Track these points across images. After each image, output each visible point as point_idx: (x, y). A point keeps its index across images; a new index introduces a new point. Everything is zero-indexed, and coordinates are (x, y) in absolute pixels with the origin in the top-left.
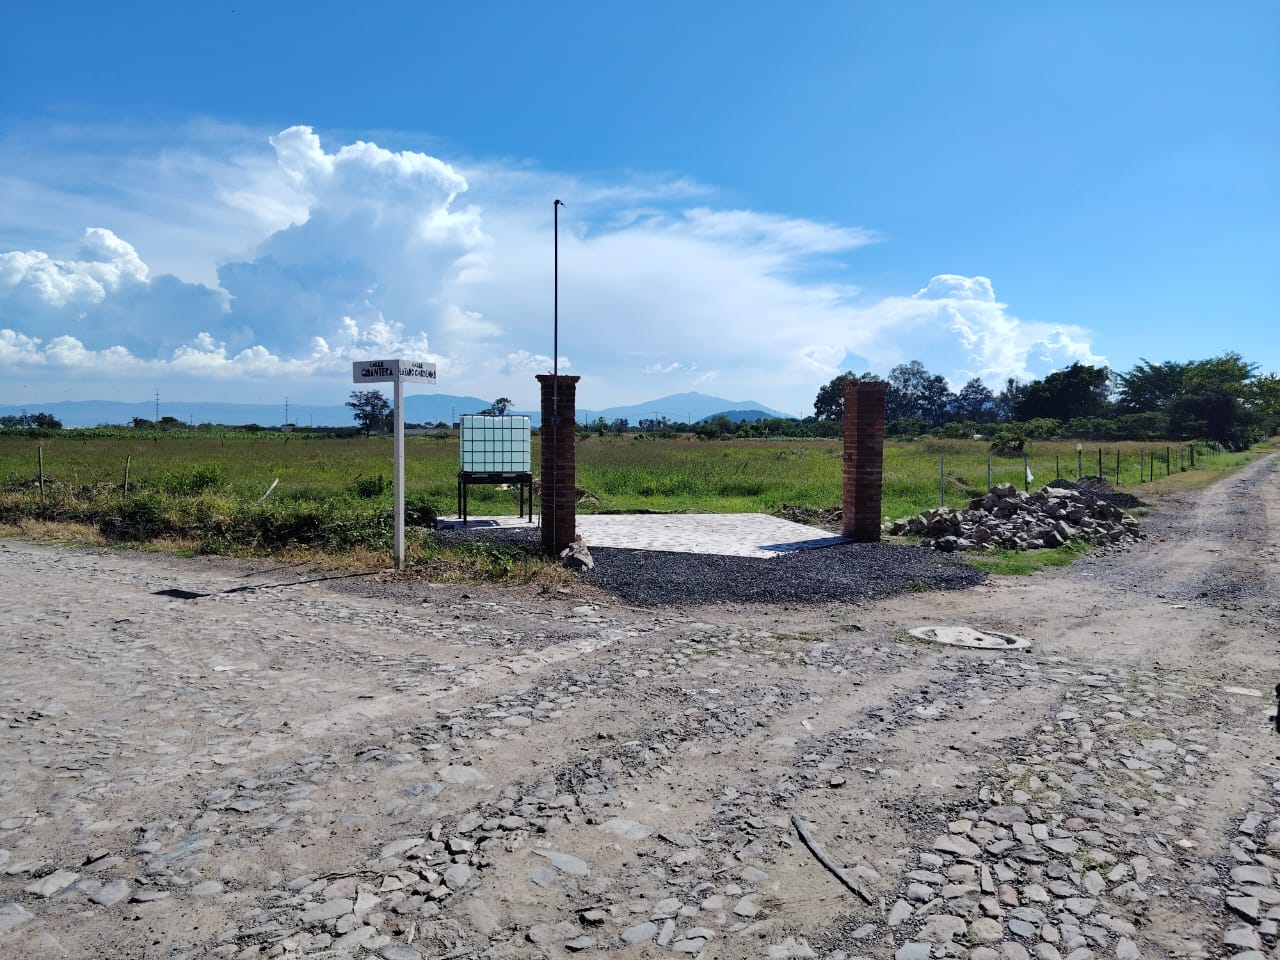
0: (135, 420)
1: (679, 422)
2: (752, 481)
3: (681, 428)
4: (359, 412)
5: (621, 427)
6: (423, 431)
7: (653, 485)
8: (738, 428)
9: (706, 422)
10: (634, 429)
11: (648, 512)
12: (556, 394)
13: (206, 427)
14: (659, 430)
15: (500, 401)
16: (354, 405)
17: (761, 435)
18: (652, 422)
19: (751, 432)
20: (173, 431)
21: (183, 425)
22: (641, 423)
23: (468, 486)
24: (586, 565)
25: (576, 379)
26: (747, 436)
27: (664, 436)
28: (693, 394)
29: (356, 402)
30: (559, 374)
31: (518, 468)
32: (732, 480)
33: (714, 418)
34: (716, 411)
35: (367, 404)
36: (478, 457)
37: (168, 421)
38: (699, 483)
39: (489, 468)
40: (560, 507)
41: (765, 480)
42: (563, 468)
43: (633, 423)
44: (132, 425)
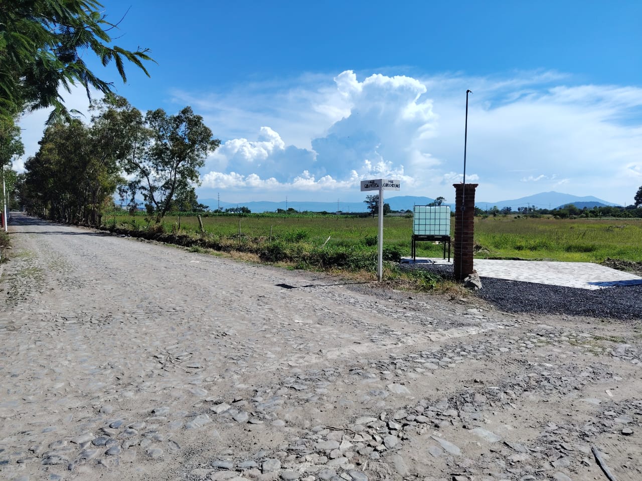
0: (278, 210)
1: (543, 209)
2: (588, 243)
3: (545, 212)
4: (370, 205)
5: (507, 211)
6: (399, 214)
7: (523, 244)
8: (582, 212)
9: (560, 208)
10: (515, 213)
11: (519, 259)
12: (464, 194)
13: (306, 213)
14: (531, 213)
15: (438, 199)
16: (368, 202)
17: (596, 216)
18: (526, 208)
19: (590, 214)
20: (293, 214)
21: (297, 212)
22: (519, 209)
23: (416, 242)
24: (477, 287)
25: (476, 185)
26: (587, 216)
27: (533, 216)
28: (553, 193)
29: (368, 200)
30: (466, 183)
31: (443, 233)
32: (575, 242)
33: (566, 206)
34: (568, 202)
35: (373, 202)
36: (422, 227)
37: (291, 210)
38: (553, 244)
39: (428, 233)
40: (465, 254)
41: (596, 243)
42: (467, 234)
43: (514, 209)
44: (277, 212)
